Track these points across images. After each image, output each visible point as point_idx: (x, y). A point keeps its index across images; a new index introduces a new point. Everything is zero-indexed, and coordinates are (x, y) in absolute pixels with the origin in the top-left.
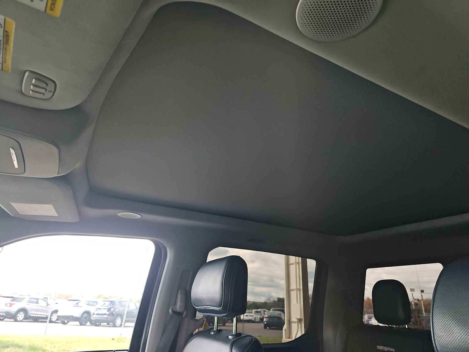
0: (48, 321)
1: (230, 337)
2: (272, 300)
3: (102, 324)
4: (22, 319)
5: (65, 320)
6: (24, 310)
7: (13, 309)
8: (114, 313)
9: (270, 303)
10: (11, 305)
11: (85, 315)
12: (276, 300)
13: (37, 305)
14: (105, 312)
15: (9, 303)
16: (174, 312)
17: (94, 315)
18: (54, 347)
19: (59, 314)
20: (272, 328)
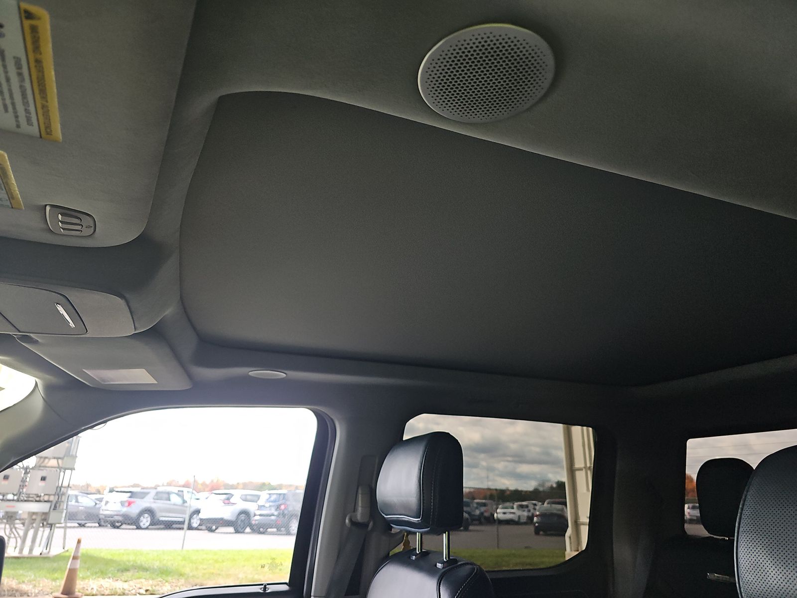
0: (186, 526)
1: (439, 565)
2: (548, 485)
3: (269, 530)
4: (148, 524)
5: (212, 525)
6: (150, 511)
7: (134, 510)
8: (286, 512)
9: (544, 491)
10: (130, 504)
11: (243, 517)
12: (555, 486)
13: (168, 502)
14: (273, 511)
15: (127, 501)
16: (353, 523)
17: (255, 517)
18: (197, 569)
19: (202, 516)
20: (549, 533)
